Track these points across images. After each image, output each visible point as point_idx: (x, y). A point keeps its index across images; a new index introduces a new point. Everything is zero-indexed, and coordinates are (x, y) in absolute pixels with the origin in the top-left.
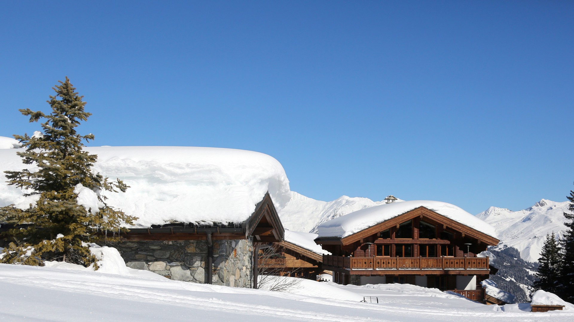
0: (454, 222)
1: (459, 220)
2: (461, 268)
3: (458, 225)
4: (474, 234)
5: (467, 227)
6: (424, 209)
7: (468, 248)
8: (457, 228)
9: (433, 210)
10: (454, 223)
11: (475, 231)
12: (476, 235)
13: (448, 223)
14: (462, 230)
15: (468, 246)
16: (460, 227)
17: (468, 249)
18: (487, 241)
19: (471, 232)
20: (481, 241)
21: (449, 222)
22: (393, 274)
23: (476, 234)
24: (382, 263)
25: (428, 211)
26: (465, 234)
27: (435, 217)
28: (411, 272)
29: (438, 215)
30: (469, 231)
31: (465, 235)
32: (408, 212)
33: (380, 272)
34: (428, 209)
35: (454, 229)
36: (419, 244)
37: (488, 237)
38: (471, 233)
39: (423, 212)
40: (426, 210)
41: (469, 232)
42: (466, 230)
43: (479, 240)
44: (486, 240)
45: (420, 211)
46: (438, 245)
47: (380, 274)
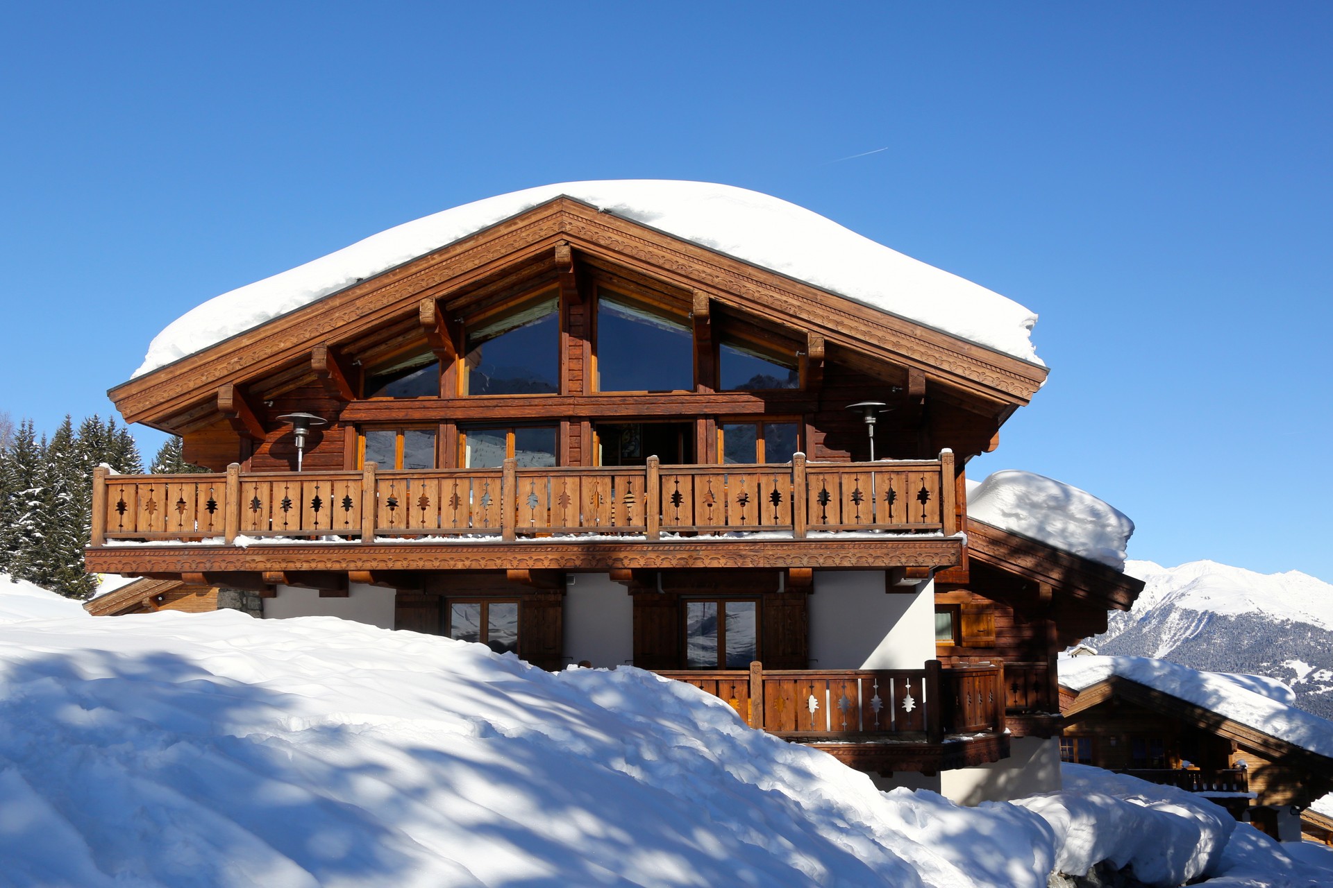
0: (750, 270)
1: (789, 265)
2: (773, 530)
3: (782, 291)
4: (880, 339)
5: (833, 301)
6: (575, 211)
7: (871, 428)
8: (777, 305)
9: (629, 211)
10: (758, 282)
11: (884, 320)
12: (896, 344)
13: (721, 278)
14: (804, 316)
15: (870, 420)
16: (790, 300)
17: (871, 434)
18: (967, 374)
19: (863, 328)
20: (928, 381)
21: (722, 275)
22: (337, 567)
23: (894, 339)
24: (278, 504)
25: (599, 220)
26: (826, 342)
27: (644, 251)
28: (447, 556)
29: (656, 239)
30: (846, 322)
31: (827, 344)
32: (484, 231)
33: (258, 558)
34: (595, 208)
35: (757, 311)
36: (592, 419)
37: (975, 352)
38: (865, 333)
39: (568, 228)
40: (587, 215)
41: (851, 327)
42: (832, 317)
43: (912, 372)
44: (959, 372)
45: (550, 223)
46: (701, 422)
47: (260, 567)
